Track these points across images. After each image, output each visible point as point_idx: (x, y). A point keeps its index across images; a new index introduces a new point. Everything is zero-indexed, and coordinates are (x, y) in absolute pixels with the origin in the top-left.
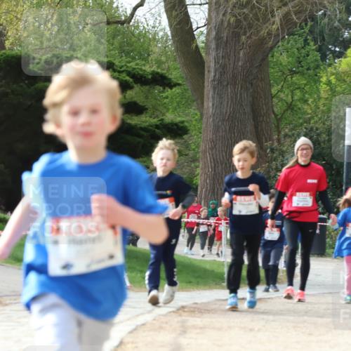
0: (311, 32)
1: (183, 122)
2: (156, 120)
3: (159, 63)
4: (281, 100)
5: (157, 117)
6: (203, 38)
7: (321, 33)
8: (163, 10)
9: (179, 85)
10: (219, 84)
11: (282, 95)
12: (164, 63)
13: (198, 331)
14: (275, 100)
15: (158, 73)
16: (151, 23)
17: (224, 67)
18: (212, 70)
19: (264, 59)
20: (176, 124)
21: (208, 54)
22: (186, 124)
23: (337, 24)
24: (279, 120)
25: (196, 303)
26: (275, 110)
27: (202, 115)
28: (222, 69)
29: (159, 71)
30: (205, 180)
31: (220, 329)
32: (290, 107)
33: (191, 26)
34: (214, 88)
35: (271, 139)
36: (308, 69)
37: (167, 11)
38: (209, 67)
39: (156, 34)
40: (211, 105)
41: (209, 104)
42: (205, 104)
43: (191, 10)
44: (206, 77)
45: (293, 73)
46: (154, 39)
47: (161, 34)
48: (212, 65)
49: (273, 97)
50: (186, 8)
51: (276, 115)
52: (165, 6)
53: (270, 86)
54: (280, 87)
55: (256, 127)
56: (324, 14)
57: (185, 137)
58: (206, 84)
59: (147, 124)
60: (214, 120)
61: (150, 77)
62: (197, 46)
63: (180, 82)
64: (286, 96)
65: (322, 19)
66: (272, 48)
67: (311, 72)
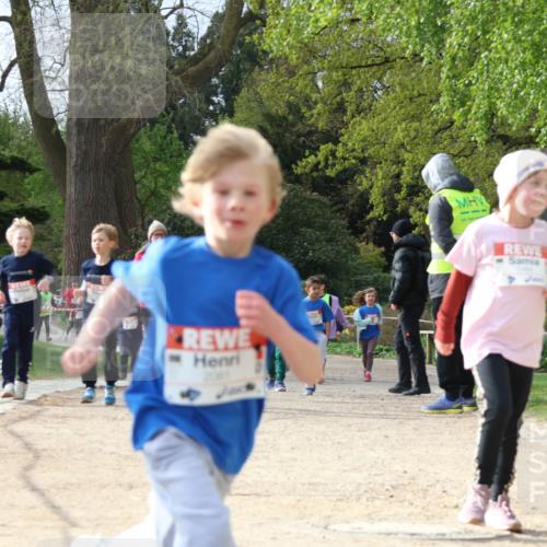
0: (173, 120)
1: (43, 207)
2: (16, 205)
3: (20, 148)
4: (144, 186)
5: (18, 201)
6: (64, 124)
7: (182, 121)
8: (23, 95)
9: (39, 170)
10: (81, 170)
11: (145, 181)
12: (25, 148)
13: (60, 420)
14: (138, 186)
15: (16, 158)
16: (11, 109)
17: (85, 153)
18: (74, 155)
19: (127, 145)
20: (37, 210)
21: (69, 139)
22: (47, 209)
23: (197, 113)
24: (143, 207)
25: (58, 392)
26: (138, 195)
27: (64, 200)
28: (84, 155)
29: (20, 156)
30: (69, 266)
31: (82, 418)
32: (154, 193)
33: (52, 112)
34: (77, 174)
35: (135, 225)
36: (171, 157)
37: (26, 97)
38: (71, 153)
39: (16, 119)
40: (73, 190)
41: (71, 189)
42: (68, 189)
43: (50, 96)
44: (68, 162)
45: (156, 160)
46: (14, 124)
47: (22, 119)
48: (74, 150)
49: (136, 183)
50: (46, 95)
51: (140, 201)
52: (25, 92)
53: (133, 172)
54: (143, 173)
55: (120, 213)
56: (184, 103)
57: (48, 222)
58: (68, 169)
59: (7, 209)
60: (76, 206)
61: (9, 161)
62: (58, 131)
63: (42, 167)
64: (149, 182)
65: (182, 107)
66: (134, 135)
67: (174, 159)
